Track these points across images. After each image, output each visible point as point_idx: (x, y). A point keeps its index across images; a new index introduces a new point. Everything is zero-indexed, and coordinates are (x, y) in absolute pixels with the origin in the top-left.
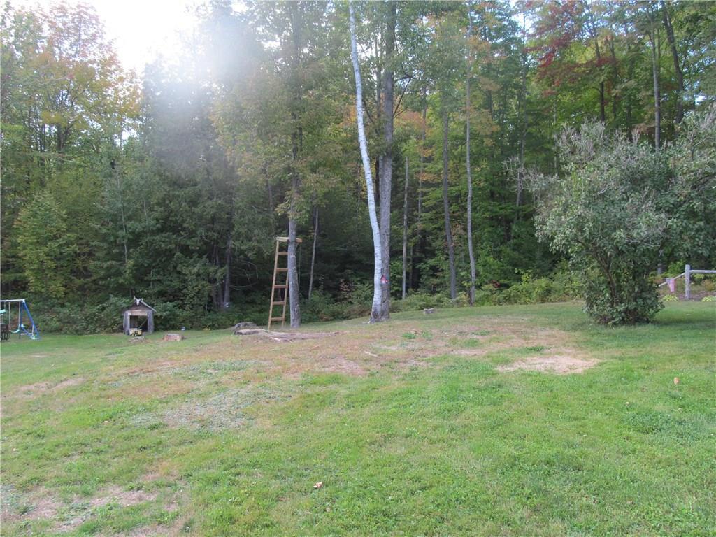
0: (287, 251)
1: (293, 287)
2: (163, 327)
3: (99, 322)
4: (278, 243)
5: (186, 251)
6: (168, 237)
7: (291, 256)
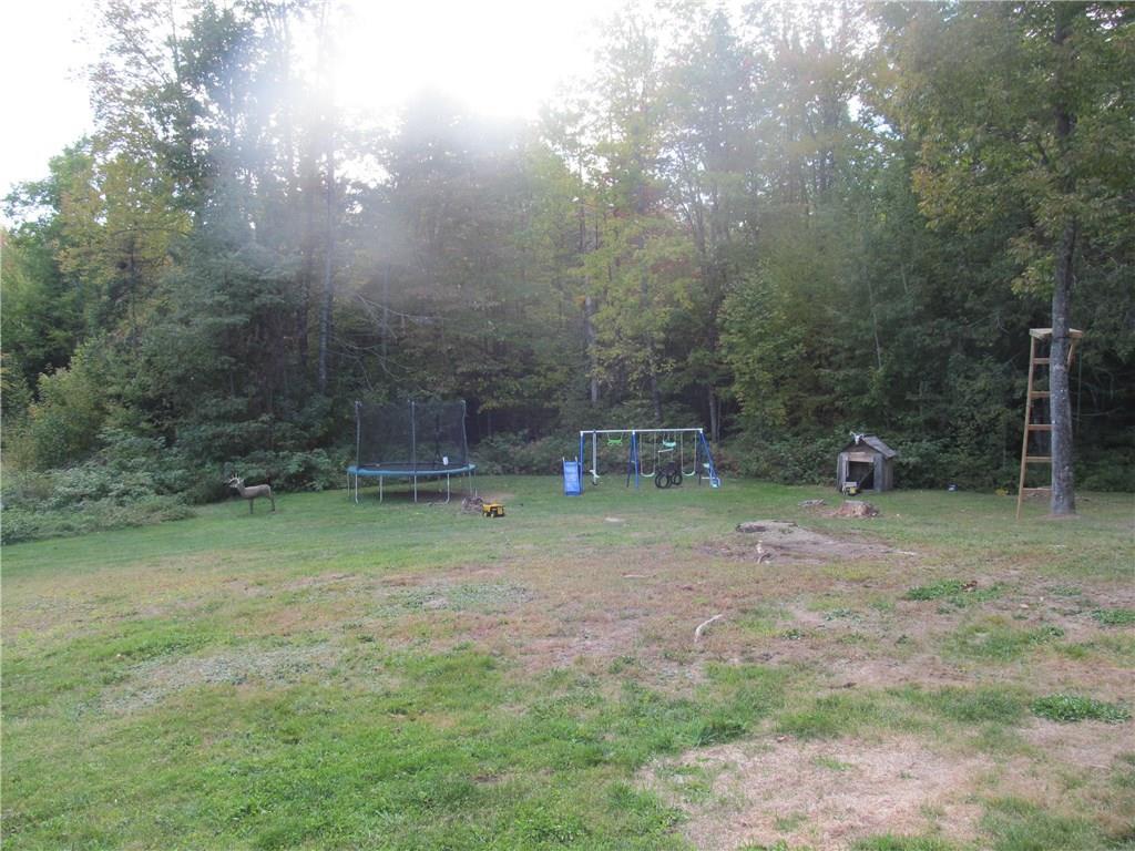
0: (1048, 356)
1: (1058, 430)
2: (910, 482)
3: (823, 466)
4: (1032, 340)
5: (971, 349)
6: (940, 327)
7: (1056, 368)
